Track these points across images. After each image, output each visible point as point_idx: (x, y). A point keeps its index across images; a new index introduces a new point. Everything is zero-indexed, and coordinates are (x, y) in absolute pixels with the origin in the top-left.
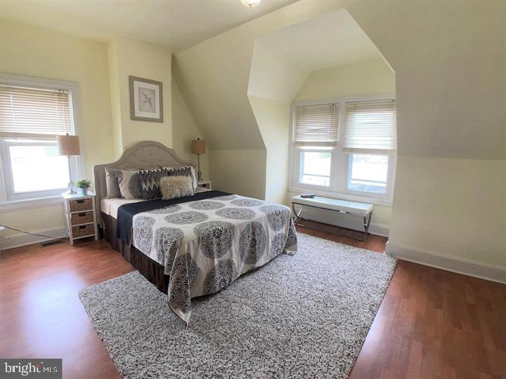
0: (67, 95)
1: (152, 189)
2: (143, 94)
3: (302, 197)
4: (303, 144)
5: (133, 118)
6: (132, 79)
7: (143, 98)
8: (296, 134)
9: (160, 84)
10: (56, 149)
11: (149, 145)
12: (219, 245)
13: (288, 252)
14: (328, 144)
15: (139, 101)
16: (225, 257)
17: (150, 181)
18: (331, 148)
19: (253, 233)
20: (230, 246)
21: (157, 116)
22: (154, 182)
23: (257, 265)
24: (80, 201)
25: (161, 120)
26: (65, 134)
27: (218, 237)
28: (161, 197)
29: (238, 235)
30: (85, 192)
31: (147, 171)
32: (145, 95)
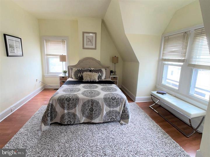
0: (65, 41)
1: (81, 76)
2: (88, 38)
3: (157, 92)
4: (165, 60)
5: (84, 48)
6: (84, 33)
7: (88, 40)
8: (163, 54)
9: (95, 33)
10: (59, 59)
11: (88, 59)
12: (68, 105)
13: (122, 122)
14: (179, 61)
15: (86, 41)
16: (72, 111)
17: (80, 73)
18: (182, 64)
19: (92, 105)
20: (75, 107)
21: (94, 47)
22: (82, 74)
23: (93, 121)
24: (63, 77)
25: (95, 49)
26: (62, 54)
27: (68, 101)
28: (83, 79)
29: (81, 104)
30: (65, 74)
31: (80, 69)
32: (89, 39)
